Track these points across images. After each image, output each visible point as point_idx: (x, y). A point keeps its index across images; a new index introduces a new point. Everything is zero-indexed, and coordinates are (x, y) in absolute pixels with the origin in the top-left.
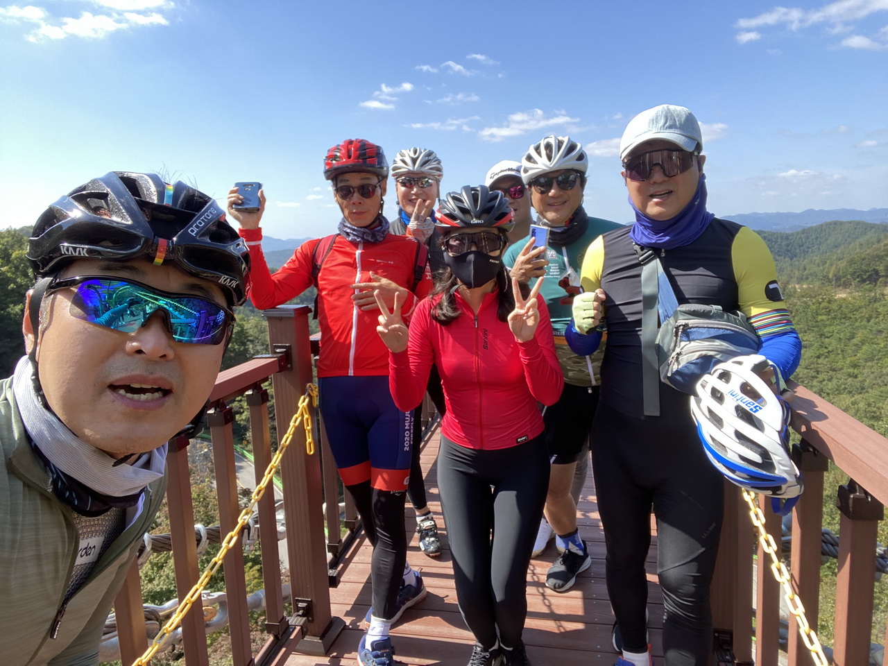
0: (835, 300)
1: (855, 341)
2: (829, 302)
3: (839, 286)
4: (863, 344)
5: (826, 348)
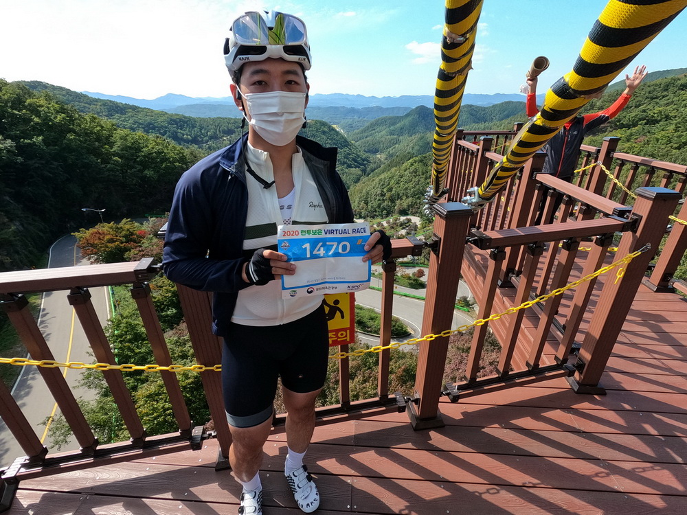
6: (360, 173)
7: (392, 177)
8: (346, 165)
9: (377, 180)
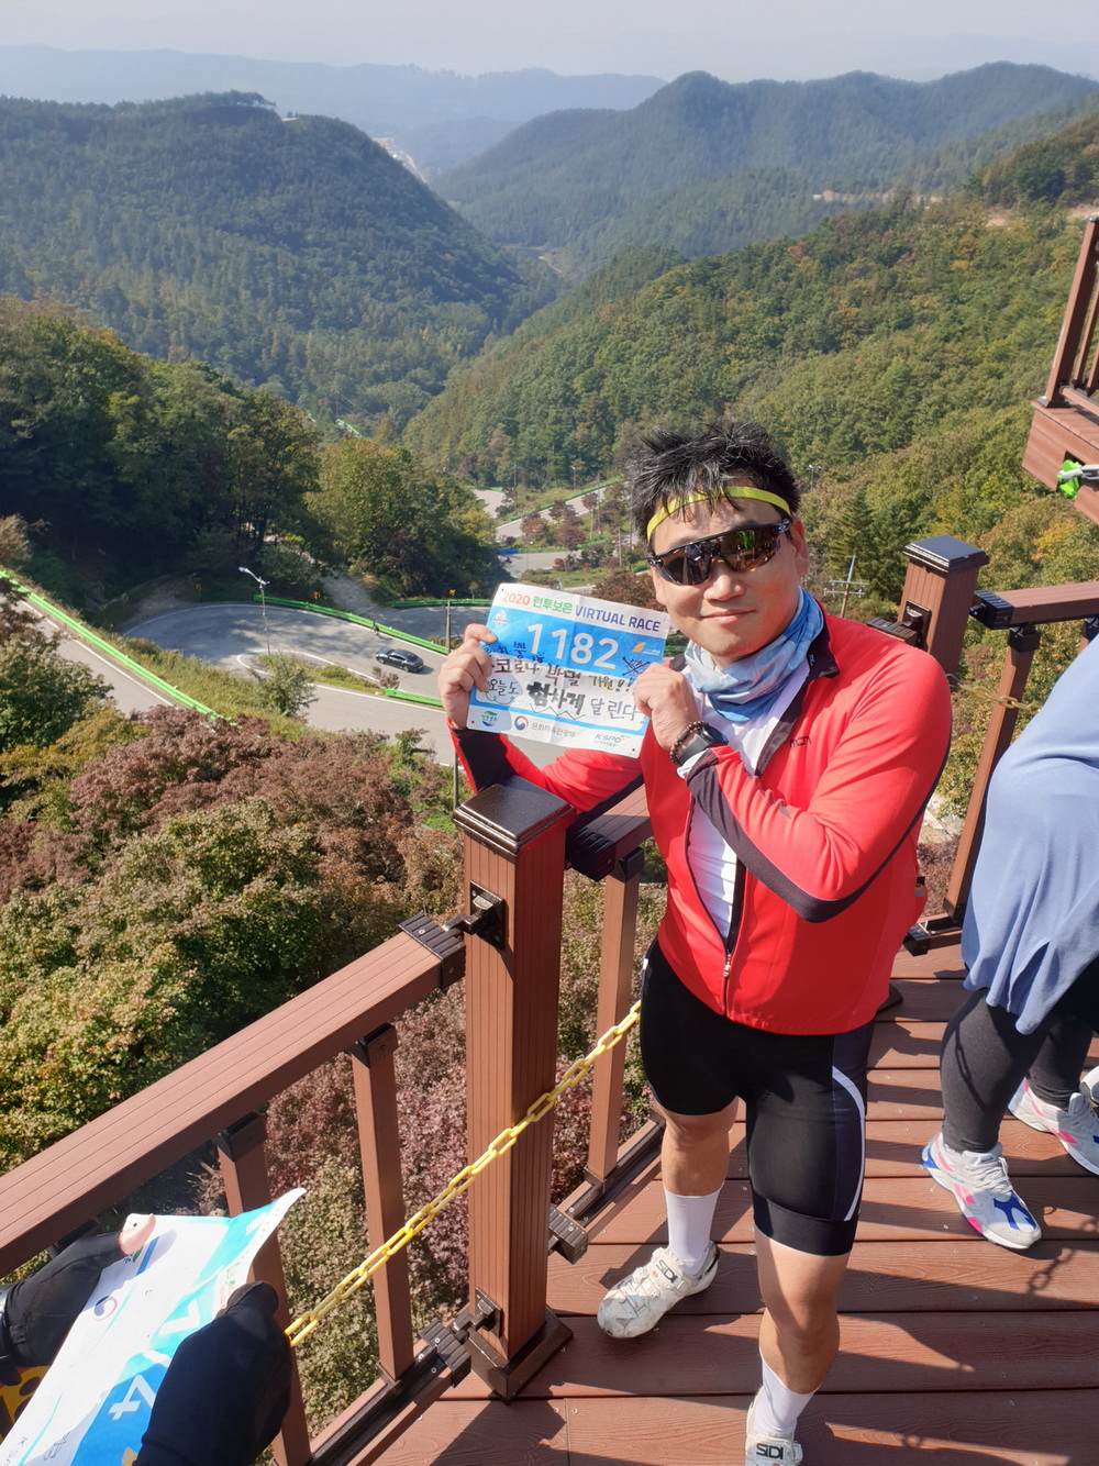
0: (986, 232)
1: (1009, 311)
2: (975, 235)
3: (995, 203)
4: (1021, 316)
5: (961, 323)
6: (481, 318)
7: (602, 337)
8: (429, 290)
9: (548, 348)
